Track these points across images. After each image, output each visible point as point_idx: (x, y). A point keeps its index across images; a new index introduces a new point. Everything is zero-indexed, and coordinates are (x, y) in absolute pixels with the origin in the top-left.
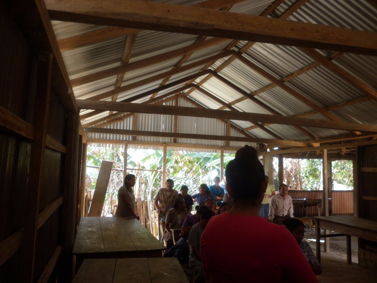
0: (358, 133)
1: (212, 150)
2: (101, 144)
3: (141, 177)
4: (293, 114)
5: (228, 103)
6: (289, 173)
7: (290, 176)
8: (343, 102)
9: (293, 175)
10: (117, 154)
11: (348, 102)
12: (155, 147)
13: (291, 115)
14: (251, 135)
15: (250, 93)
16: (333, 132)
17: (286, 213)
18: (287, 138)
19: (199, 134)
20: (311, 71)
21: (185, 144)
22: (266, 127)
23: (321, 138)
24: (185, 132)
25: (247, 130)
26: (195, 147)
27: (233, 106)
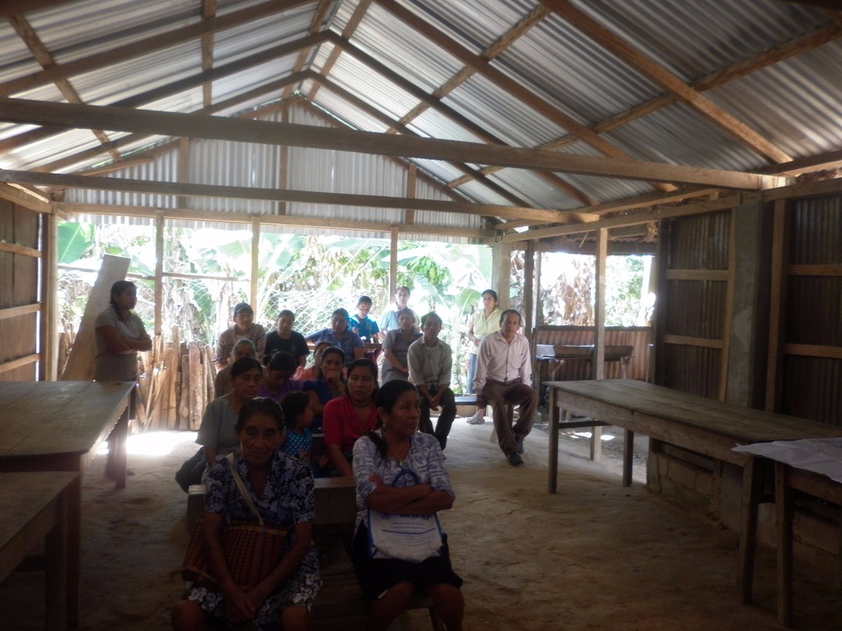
0: (670, 188)
1: (374, 233)
2: (103, 217)
3: (233, 295)
4: (535, 144)
5: (397, 119)
6: (569, 288)
7: (573, 294)
8: (625, 111)
9: (579, 291)
10: (179, 242)
11: (633, 110)
12: (234, 225)
13: (531, 146)
14: (468, 198)
15: (434, 93)
16: (627, 189)
17: (513, 375)
18: (538, 203)
19: (342, 192)
20: (535, 28)
21: (307, 216)
22: (489, 177)
23: (605, 203)
24: (308, 188)
25: (455, 184)
26: (329, 225)
27: (408, 126)
